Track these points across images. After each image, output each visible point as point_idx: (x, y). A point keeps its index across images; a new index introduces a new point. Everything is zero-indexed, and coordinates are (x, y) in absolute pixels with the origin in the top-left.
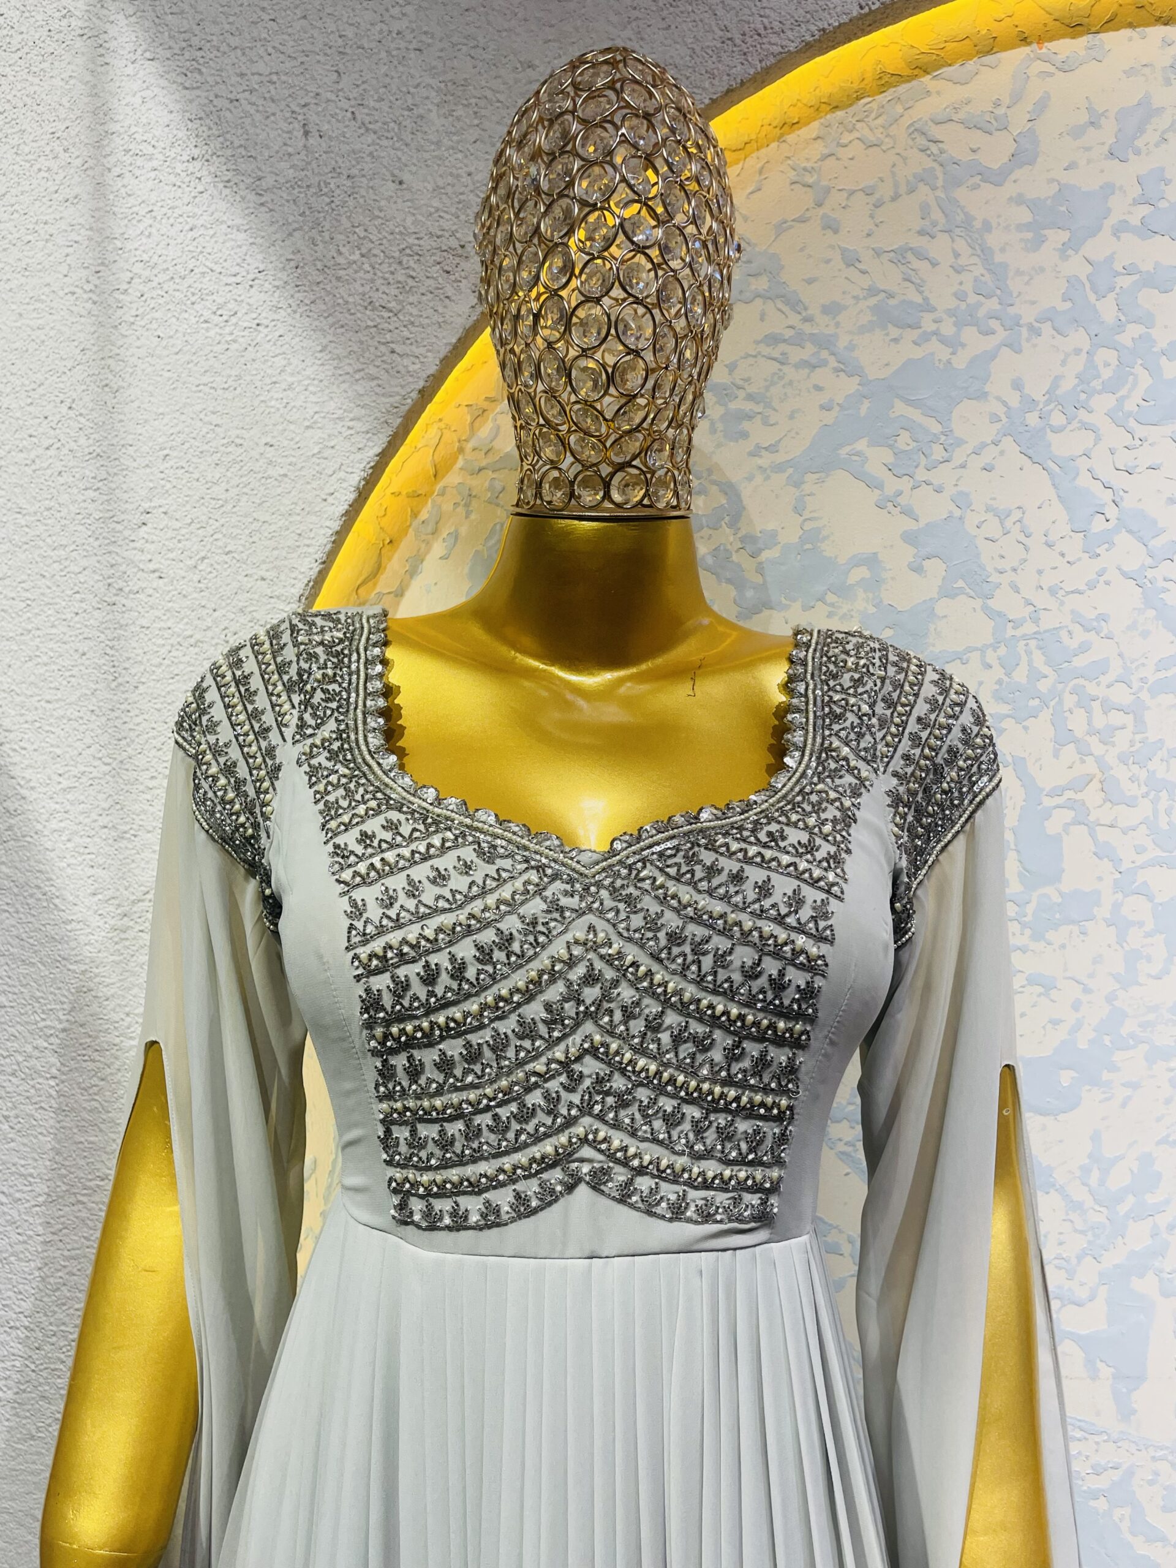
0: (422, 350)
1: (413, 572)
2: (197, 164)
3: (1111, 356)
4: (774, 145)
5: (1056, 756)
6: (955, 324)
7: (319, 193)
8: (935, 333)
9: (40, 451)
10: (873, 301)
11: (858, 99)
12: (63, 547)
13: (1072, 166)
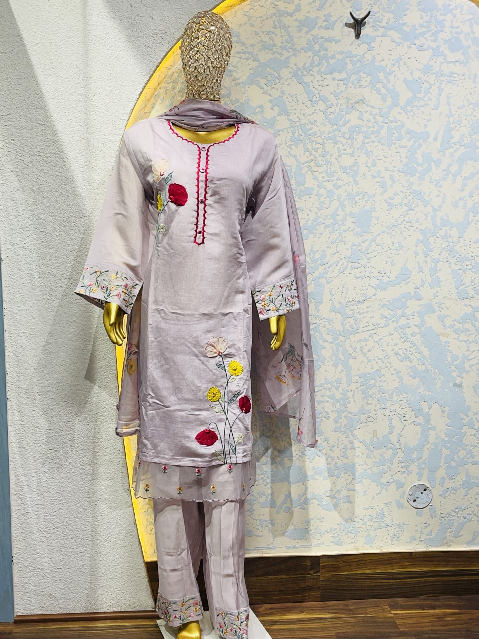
0: (157, 57)
1: (153, 107)
2: (107, 13)
3: (318, 58)
4: (239, 6)
5: (304, 154)
6: (281, 50)
7: (134, 20)
8: (277, 52)
9: (71, 79)
10: (261, 44)
12: (76, 101)
13: (309, 12)
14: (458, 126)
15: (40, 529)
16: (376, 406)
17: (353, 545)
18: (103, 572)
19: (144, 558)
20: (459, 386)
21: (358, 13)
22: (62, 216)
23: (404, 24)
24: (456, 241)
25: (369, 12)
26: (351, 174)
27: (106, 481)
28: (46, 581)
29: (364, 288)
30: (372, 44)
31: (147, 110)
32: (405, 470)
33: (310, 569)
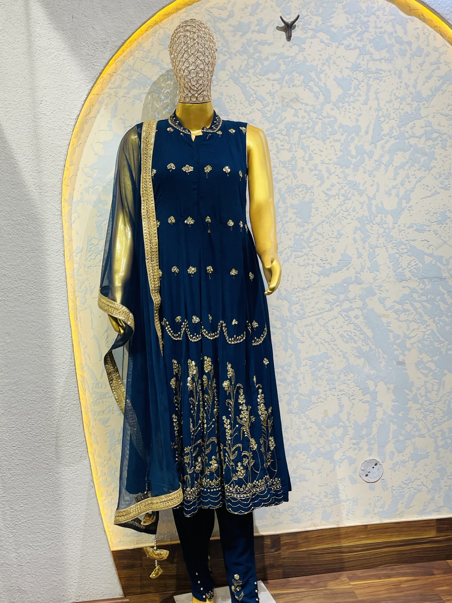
0: (99, 64)
1: (98, 112)
2: (49, 25)
3: (253, 60)
4: (175, 14)
7: (76, 31)
9: (18, 88)
11: (194, 3)
12: (24, 109)
13: (241, 17)
14: (387, 120)
15: (7, 525)
16: (325, 386)
17: (310, 522)
18: (71, 563)
19: (110, 548)
20: (402, 363)
21: (288, 17)
22: (15, 219)
23: (332, 26)
24: (391, 227)
25: (298, 16)
26: (290, 168)
27: (69, 474)
28: (14, 575)
29: (308, 275)
30: (303, 46)
31: (91, 115)
32: (355, 446)
33: (271, 548)
